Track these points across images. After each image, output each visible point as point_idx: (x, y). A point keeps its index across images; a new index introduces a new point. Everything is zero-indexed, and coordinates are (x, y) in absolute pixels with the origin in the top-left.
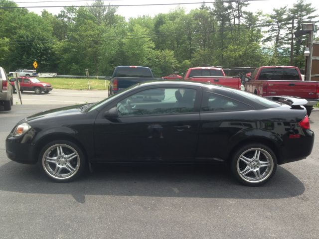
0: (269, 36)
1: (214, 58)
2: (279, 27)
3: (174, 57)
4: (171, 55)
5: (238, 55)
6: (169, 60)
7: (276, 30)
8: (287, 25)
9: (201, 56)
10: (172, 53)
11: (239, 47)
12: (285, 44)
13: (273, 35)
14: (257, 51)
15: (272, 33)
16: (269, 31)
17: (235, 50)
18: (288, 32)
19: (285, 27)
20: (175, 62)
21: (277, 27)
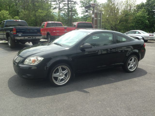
0: (55, 7)
1: (32, 16)
2: (59, 3)
3: (9, 15)
4: (7, 14)
5: (43, 15)
6: (6, 16)
7: (58, 4)
8: (63, 2)
9: (24, 14)
10: (7, 12)
11: (43, 11)
12: (62, 11)
13: (57, 6)
14: (51, 14)
15: (56, 5)
16: (55, 4)
17: (42, 13)
18: (64, 5)
19: (62, 3)
20: (10, 17)
21: (58, 2)
